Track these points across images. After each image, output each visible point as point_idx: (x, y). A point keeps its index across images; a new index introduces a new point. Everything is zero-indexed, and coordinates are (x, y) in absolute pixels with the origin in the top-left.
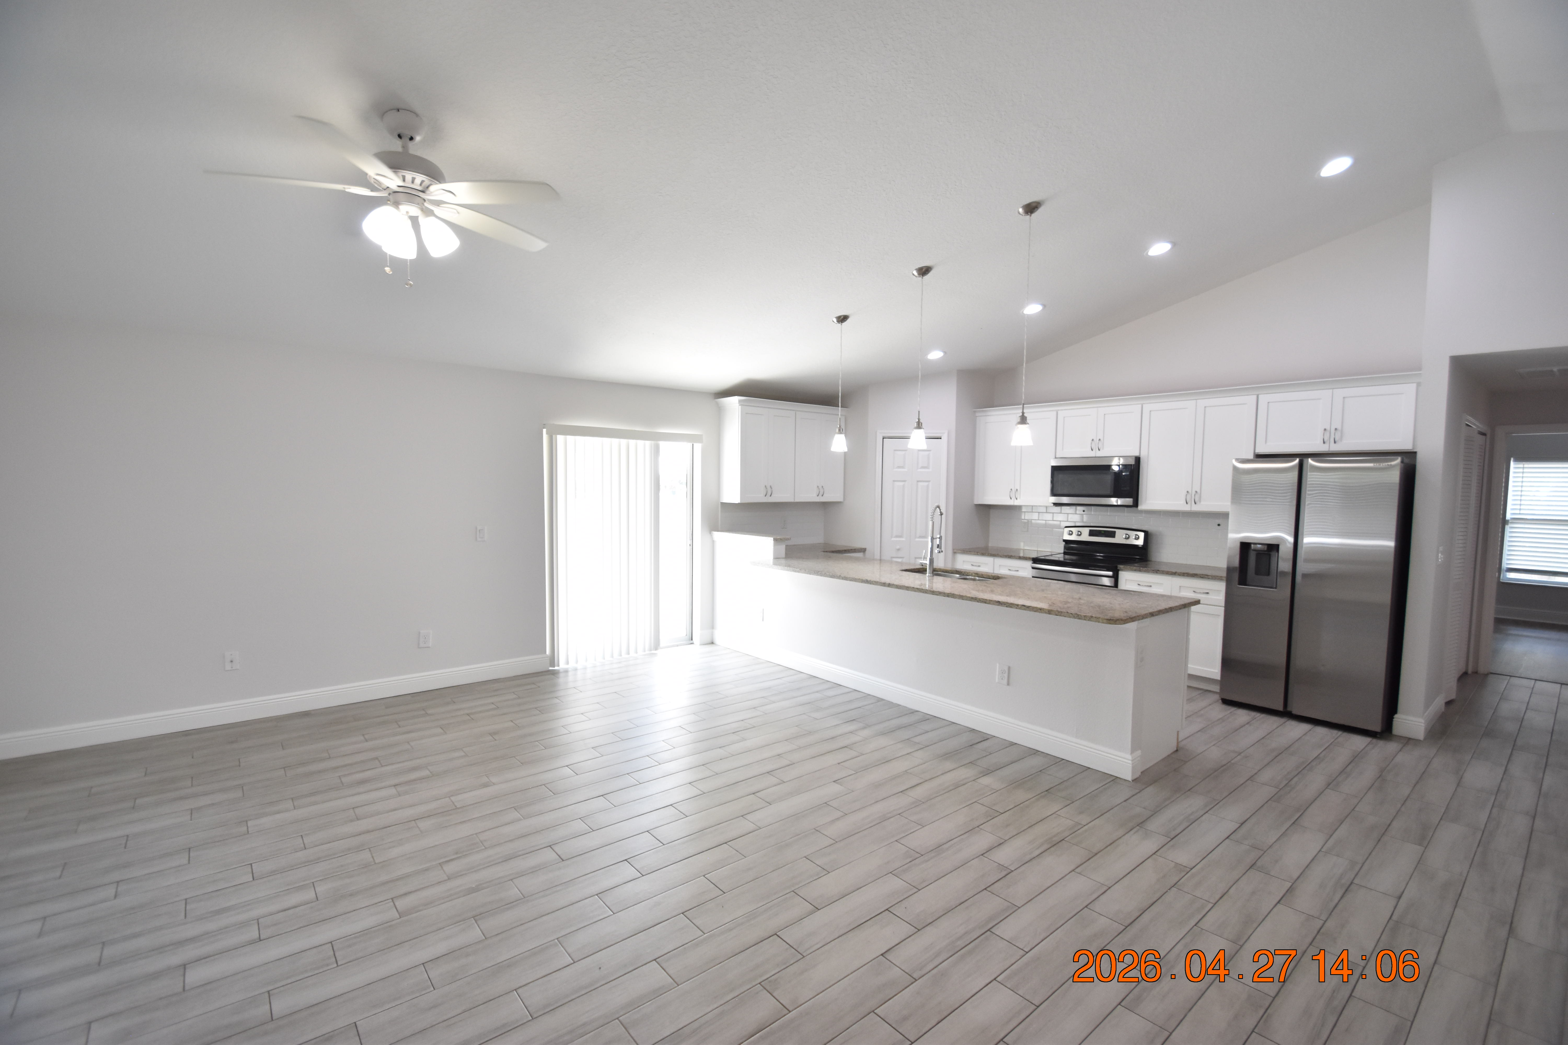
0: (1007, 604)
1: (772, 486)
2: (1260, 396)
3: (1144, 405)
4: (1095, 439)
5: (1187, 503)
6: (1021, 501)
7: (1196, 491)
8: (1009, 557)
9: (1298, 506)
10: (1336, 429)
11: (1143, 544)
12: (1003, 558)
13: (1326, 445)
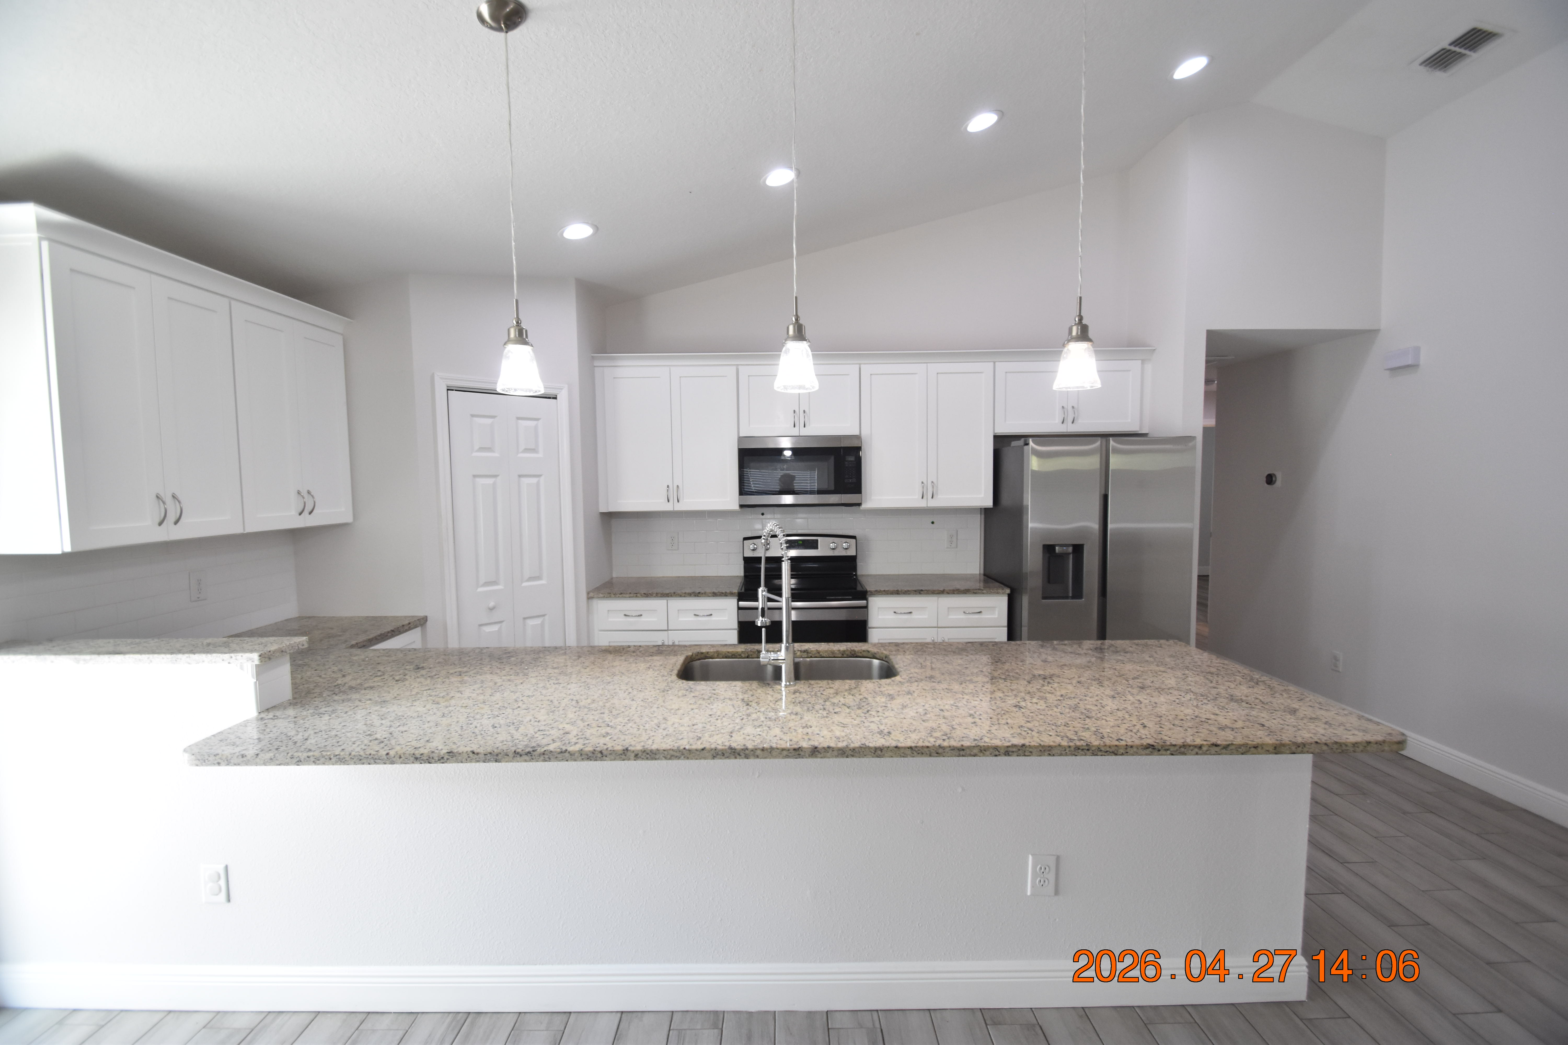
0: (1172, 749)
1: (178, 494)
2: (997, 363)
3: (862, 366)
4: (797, 411)
5: (922, 498)
6: (686, 505)
7: (932, 482)
8: (695, 596)
9: (1105, 498)
10: (1073, 407)
11: (854, 554)
12: (684, 598)
13: (1064, 425)
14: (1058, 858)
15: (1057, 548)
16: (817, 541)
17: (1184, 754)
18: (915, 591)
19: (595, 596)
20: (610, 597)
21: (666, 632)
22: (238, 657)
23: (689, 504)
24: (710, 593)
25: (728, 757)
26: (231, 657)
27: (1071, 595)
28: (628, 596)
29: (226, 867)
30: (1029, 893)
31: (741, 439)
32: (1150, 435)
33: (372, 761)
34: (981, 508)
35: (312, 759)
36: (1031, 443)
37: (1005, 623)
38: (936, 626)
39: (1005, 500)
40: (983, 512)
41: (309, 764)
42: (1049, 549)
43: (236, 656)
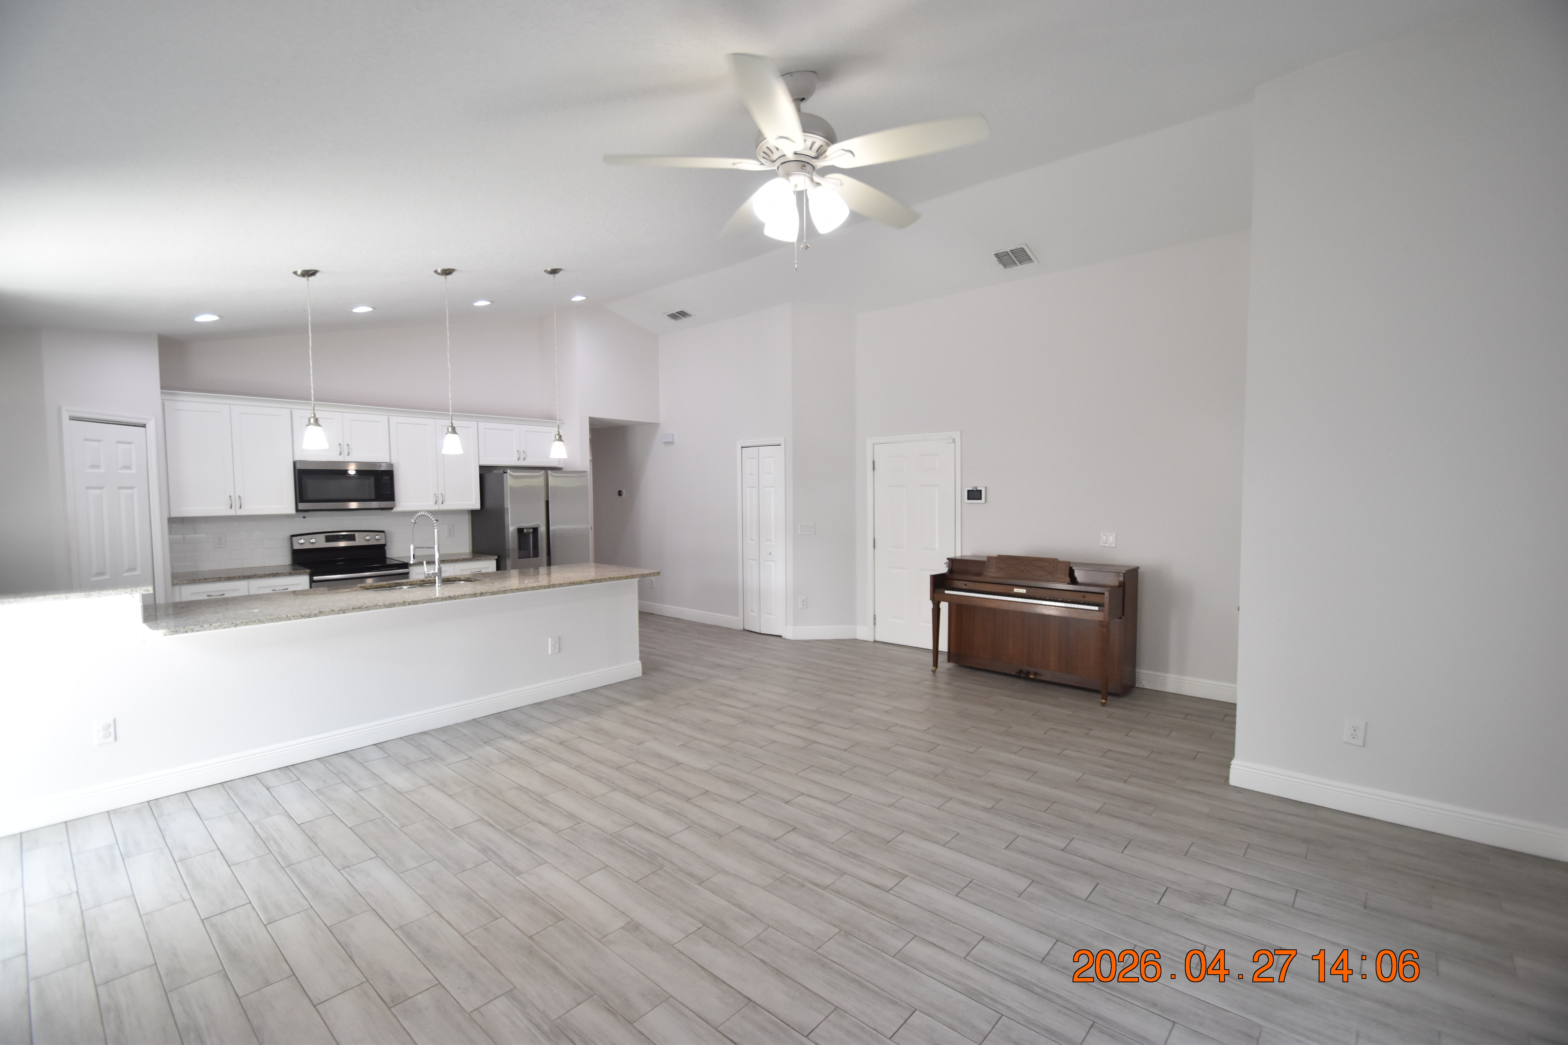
2: (479, 423)
3: (389, 417)
4: (342, 444)
5: (435, 504)
6: (248, 510)
7: (442, 494)
8: (274, 576)
9: (547, 502)
10: (523, 451)
11: (384, 543)
12: (264, 578)
13: (519, 461)
14: (560, 638)
15: (525, 530)
16: (354, 535)
17: (601, 582)
19: (179, 584)
20: (195, 582)
22: (137, 590)
23: (250, 509)
24: (287, 573)
25: (448, 600)
26: (133, 590)
27: (532, 556)
28: (211, 580)
29: (115, 720)
30: (550, 653)
31: (295, 463)
32: (564, 470)
33: (278, 620)
34: (468, 511)
35: (244, 623)
36: (508, 471)
39: (489, 504)
40: (470, 513)
41: (242, 626)
42: (520, 531)
43: (136, 590)
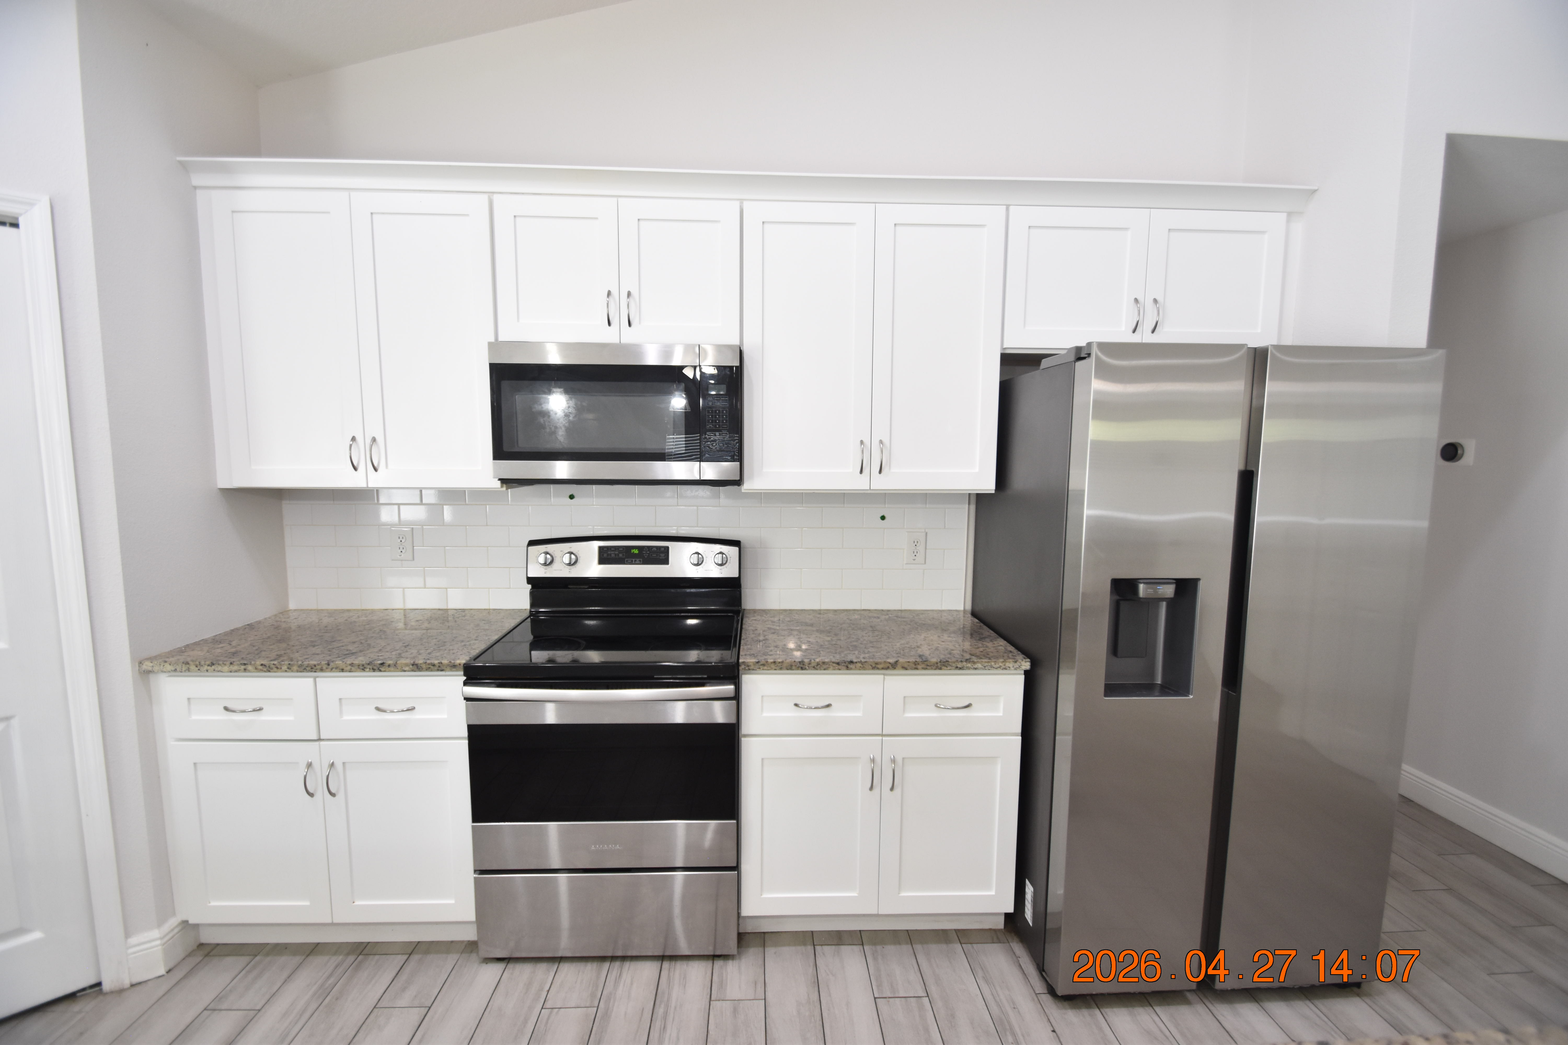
2: (1011, 208)
3: (745, 204)
4: (615, 292)
5: (861, 472)
7: (879, 443)
8: (374, 670)
9: (1248, 477)
10: (1155, 301)
11: (737, 574)
12: (350, 675)
13: (1137, 335)
16: (667, 549)
18: (838, 664)
19: (156, 668)
20: (189, 670)
21: (317, 743)
28: (226, 668)
31: (493, 346)
37: (1018, 728)
38: (880, 732)
42: (1123, 588)
